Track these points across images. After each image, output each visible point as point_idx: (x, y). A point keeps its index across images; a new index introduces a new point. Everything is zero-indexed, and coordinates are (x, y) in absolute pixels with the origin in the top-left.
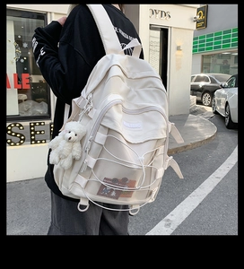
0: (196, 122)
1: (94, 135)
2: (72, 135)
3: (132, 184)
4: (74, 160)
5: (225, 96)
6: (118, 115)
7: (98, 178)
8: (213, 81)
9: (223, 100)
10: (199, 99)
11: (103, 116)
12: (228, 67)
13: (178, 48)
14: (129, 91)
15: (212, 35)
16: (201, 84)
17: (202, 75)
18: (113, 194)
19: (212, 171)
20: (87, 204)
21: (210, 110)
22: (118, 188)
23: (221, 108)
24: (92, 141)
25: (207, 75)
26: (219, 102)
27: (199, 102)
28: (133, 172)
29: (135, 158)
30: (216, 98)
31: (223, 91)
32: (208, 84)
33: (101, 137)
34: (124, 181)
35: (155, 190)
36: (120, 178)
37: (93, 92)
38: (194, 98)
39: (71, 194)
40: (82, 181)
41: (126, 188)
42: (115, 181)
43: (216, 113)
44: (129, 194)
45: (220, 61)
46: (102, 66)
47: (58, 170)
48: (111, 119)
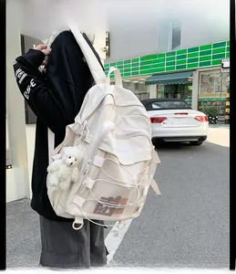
1: (92, 158)
3: (125, 201)
7: (95, 197)
11: (101, 141)
18: (108, 211)
20: (82, 222)
22: (110, 206)
24: (92, 164)
28: (127, 190)
29: (128, 177)
33: (99, 160)
34: (118, 199)
36: (115, 197)
39: (67, 213)
40: (80, 201)
41: (119, 206)
42: (110, 199)
44: (120, 211)
46: (94, 94)
47: (55, 192)
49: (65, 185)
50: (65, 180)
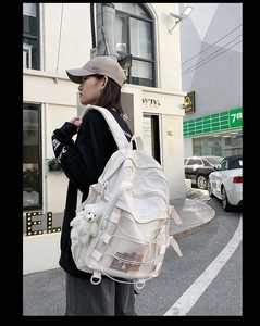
0: (194, 206)
1: (110, 215)
2: (92, 216)
3: (140, 258)
4: (91, 237)
5: (220, 179)
6: (129, 199)
7: (112, 252)
8: (206, 164)
9: (218, 183)
10: (194, 182)
11: (118, 199)
12: (220, 149)
13: (169, 134)
14: (137, 178)
15: (200, 119)
16: (195, 167)
17: (195, 158)
18: (124, 267)
19: (215, 255)
20: (100, 277)
21: (206, 193)
22: (127, 261)
23: (217, 191)
24: (108, 220)
25: (199, 158)
26: (215, 184)
27: (194, 186)
28: (141, 247)
29: (143, 235)
30: (211, 181)
31: (217, 174)
32: (202, 166)
33: (115, 217)
34: (133, 256)
35: (159, 265)
36: (130, 253)
37: (108, 180)
38: (189, 182)
39: (87, 267)
40: (98, 255)
41: (135, 262)
42: (125, 255)
43: (212, 196)
44: (136, 268)
45: (211, 144)
46: (116, 159)
47: (76, 246)
48: (124, 202)
49: (85, 239)
50: (85, 234)
